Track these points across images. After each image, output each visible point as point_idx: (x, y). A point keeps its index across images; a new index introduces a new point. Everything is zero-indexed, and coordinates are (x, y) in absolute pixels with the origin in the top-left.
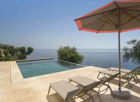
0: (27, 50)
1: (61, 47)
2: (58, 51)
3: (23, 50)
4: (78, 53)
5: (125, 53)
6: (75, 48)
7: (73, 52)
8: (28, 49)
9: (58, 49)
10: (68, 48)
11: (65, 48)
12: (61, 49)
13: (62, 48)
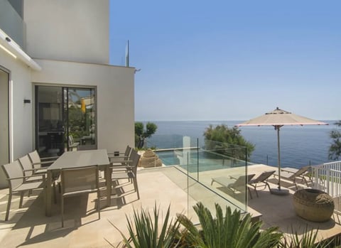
0: (145, 129)
1: (211, 126)
2: (205, 134)
3: (139, 128)
4: (243, 138)
5: (334, 143)
6: (238, 130)
7: (233, 137)
8: (147, 126)
9: (206, 131)
10: (223, 128)
11: (218, 127)
12: (210, 130)
13: (213, 128)
